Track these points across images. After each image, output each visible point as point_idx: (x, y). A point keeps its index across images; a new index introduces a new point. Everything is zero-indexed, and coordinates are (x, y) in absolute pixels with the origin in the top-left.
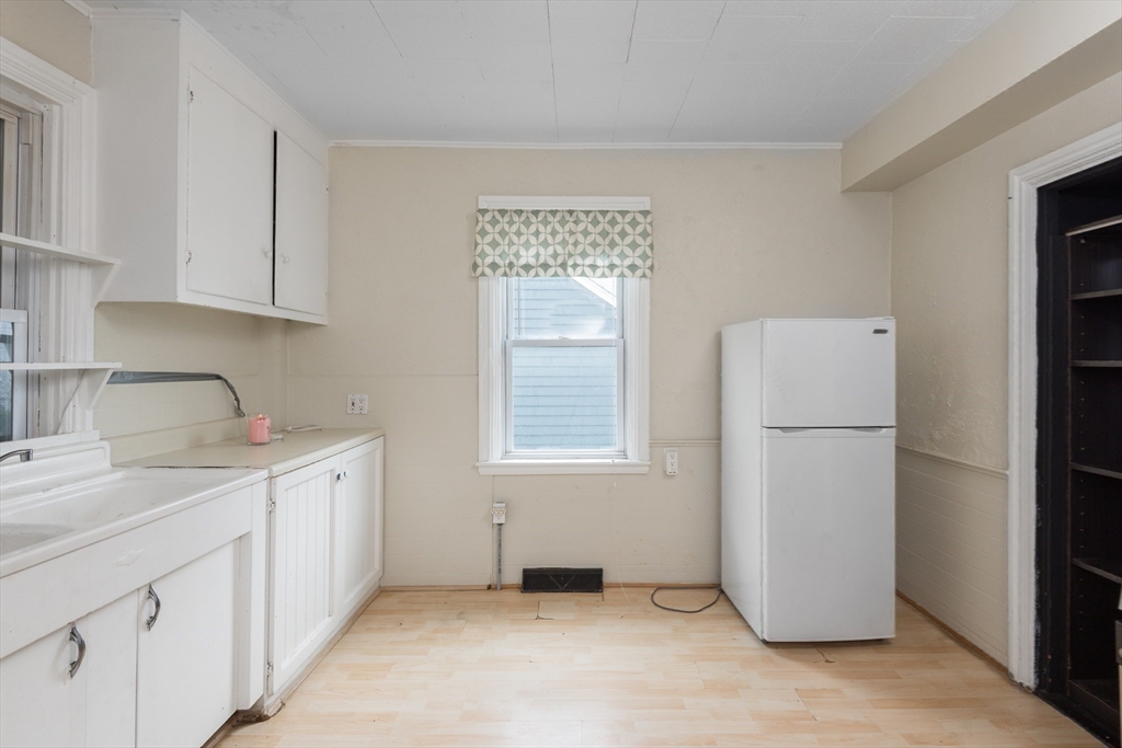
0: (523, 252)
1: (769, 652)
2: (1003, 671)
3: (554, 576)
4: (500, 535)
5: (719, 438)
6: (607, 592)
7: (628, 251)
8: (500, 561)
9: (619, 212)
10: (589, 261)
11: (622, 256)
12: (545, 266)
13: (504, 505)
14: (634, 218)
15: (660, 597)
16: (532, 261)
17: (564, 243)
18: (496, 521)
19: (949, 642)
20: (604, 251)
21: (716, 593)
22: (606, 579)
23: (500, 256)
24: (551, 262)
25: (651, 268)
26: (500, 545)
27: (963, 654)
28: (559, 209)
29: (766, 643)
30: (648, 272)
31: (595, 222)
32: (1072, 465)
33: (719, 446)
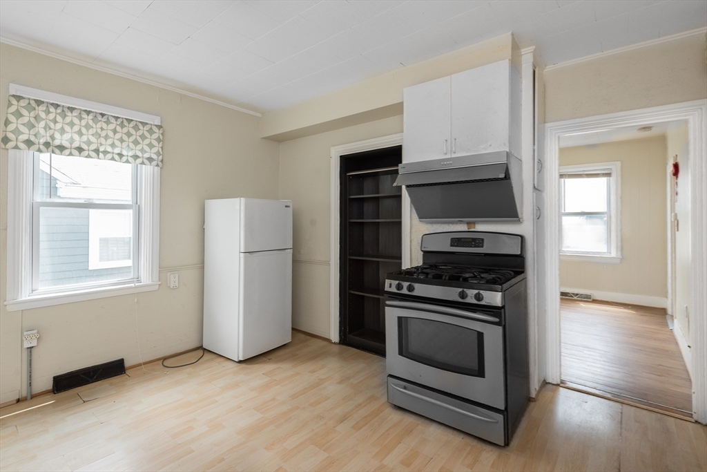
0: (57, 135)
1: (243, 365)
2: (329, 340)
3: (83, 374)
4: (31, 356)
5: (203, 262)
6: (127, 372)
7: (147, 148)
8: (30, 376)
9: (141, 122)
10: (117, 150)
11: (142, 150)
12: (80, 150)
13: (36, 331)
14: (151, 129)
15: (166, 363)
16: (66, 144)
17: (98, 135)
18: (27, 345)
19: (308, 337)
20: (128, 146)
21: (201, 352)
22: (127, 364)
23: (35, 135)
24: (84, 146)
25: (162, 161)
26: (30, 365)
27: (314, 340)
28: (93, 110)
29: (240, 362)
30: (160, 164)
31: (122, 125)
32: (349, 257)
33: (203, 268)
